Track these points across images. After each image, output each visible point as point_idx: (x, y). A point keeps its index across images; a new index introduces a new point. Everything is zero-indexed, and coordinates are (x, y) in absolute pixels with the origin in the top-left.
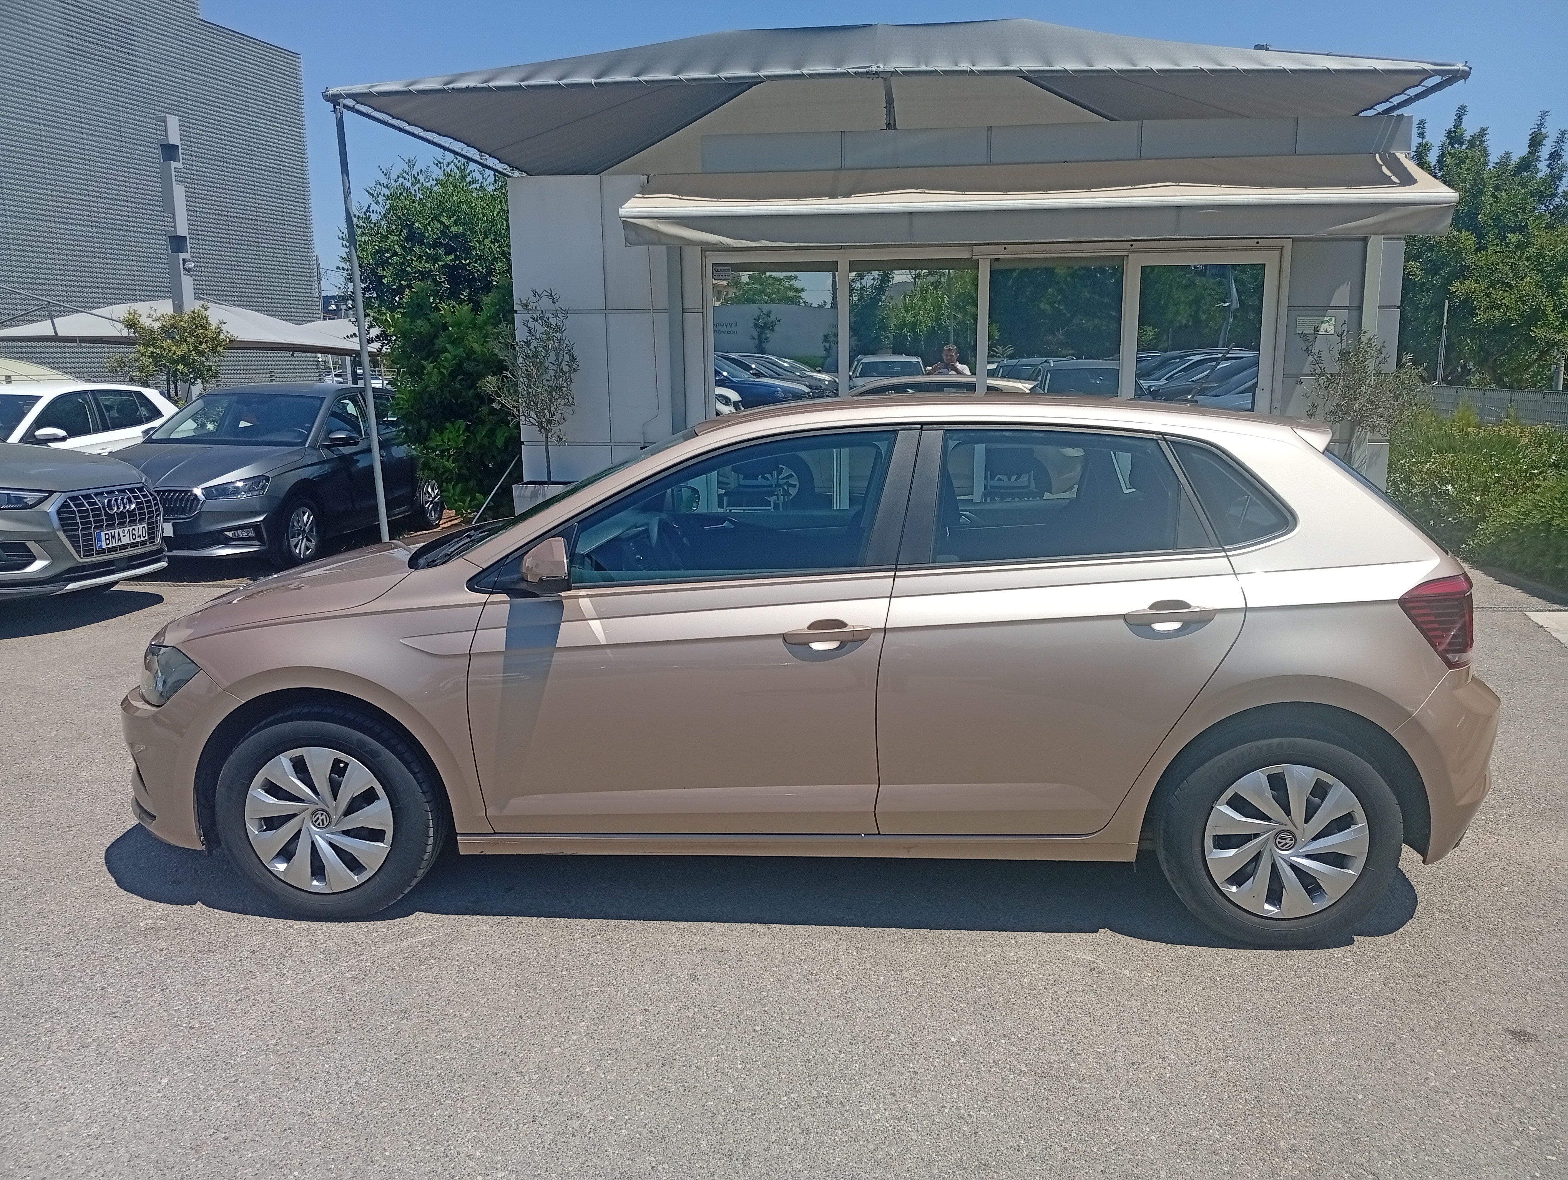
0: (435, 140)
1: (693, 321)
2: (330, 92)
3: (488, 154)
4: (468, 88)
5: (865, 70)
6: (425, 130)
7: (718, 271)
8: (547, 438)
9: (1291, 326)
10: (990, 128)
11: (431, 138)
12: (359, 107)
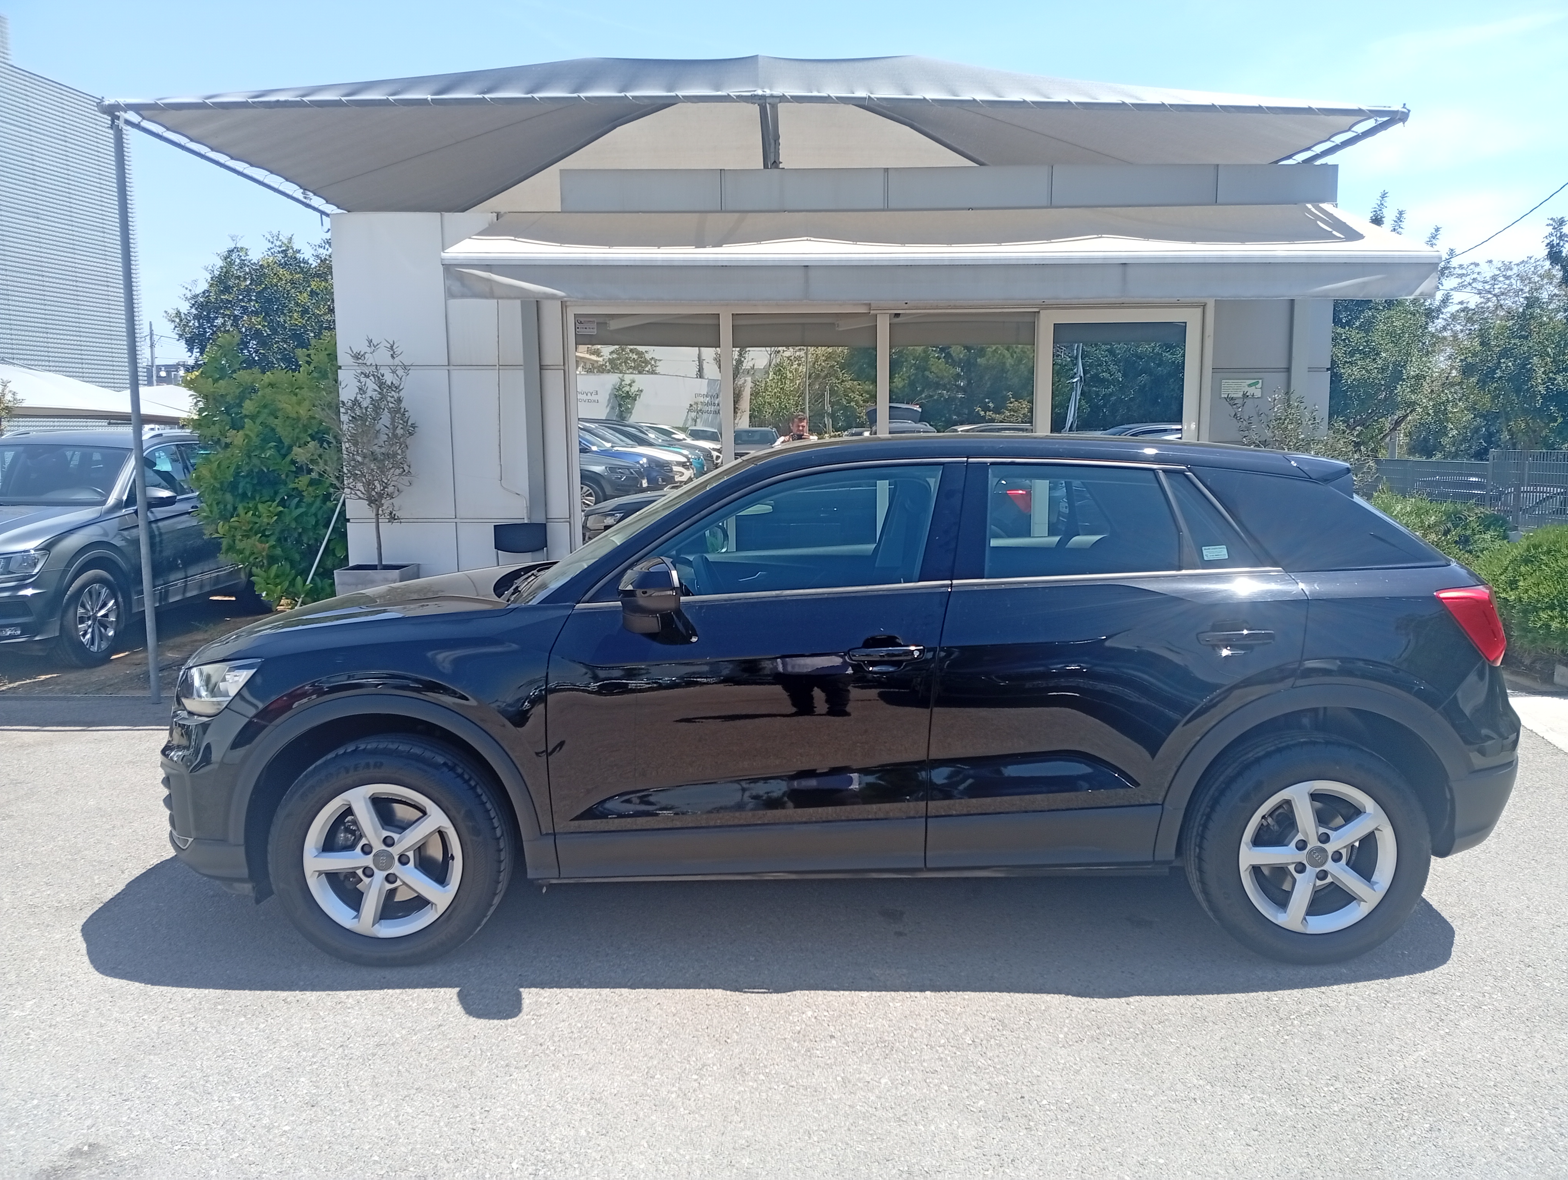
0: (246, 172)
1: (554, 379)
2: (107, 103)
3: (312, 192)
4: (278, 101)
5: (749, 94)
6: (232, 158)
7: (581, 323)
8: (377, 515)
9: (1216, 389)
10: (886, 170)
11: (241, 169)
12: (146, 124)
